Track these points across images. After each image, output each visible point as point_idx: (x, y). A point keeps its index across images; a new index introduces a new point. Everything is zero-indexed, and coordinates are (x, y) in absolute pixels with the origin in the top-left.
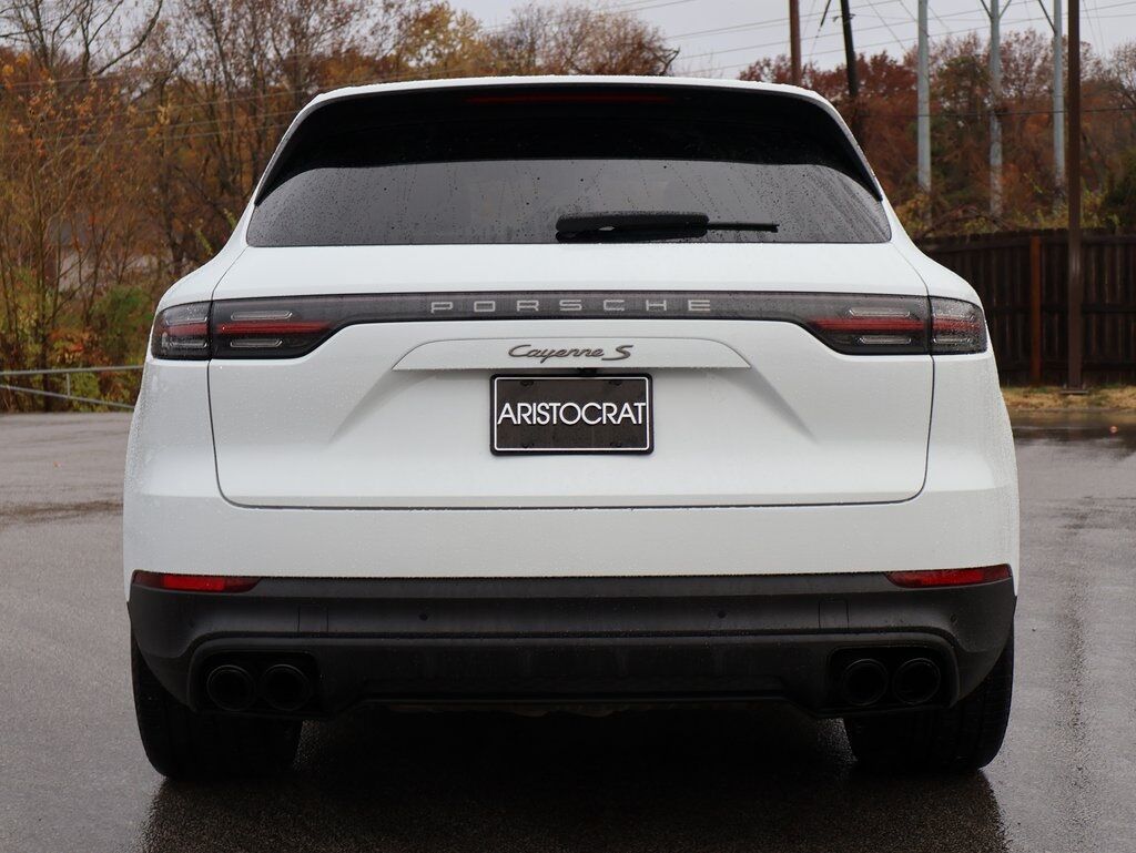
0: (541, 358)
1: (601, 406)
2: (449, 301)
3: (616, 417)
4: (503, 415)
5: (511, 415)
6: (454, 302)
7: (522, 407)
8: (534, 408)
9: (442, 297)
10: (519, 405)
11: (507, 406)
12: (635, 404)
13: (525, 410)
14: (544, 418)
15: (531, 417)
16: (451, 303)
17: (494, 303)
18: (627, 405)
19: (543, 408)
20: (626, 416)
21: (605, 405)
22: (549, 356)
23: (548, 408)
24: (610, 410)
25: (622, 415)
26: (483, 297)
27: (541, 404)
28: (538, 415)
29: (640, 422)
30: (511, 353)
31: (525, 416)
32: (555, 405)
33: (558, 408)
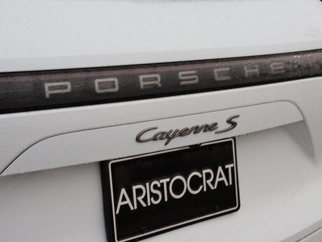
0: (165, 141)
1: (202, 174)
2: (65, 80)
3: (213, 183)
4: (120, 203)
5: (128, 201)
6: (72, 81)
7: (137, 190)
8: (148, 188)
9: (58, 76)
10: (134, 188)
11: (123, 191)
12: (227, 166)
13: (139, 192)
14: (156, 197)
15: (145, 200)
16: (68, 84)
17: (116, 80)
18: (220, 169)
19: (155, 187)
20: (221, 179)
21: (205, 172)
22: (174, 136)
23: (159, 186)
24: (208, 176)
25: (218, 180)
26: (105, 73)
27: (153, 183)
28: (152, 195)
29: (231, 183)
30: (138, 140)
31: (140, 199)
32: (165, 181)
33: (168, 183)
